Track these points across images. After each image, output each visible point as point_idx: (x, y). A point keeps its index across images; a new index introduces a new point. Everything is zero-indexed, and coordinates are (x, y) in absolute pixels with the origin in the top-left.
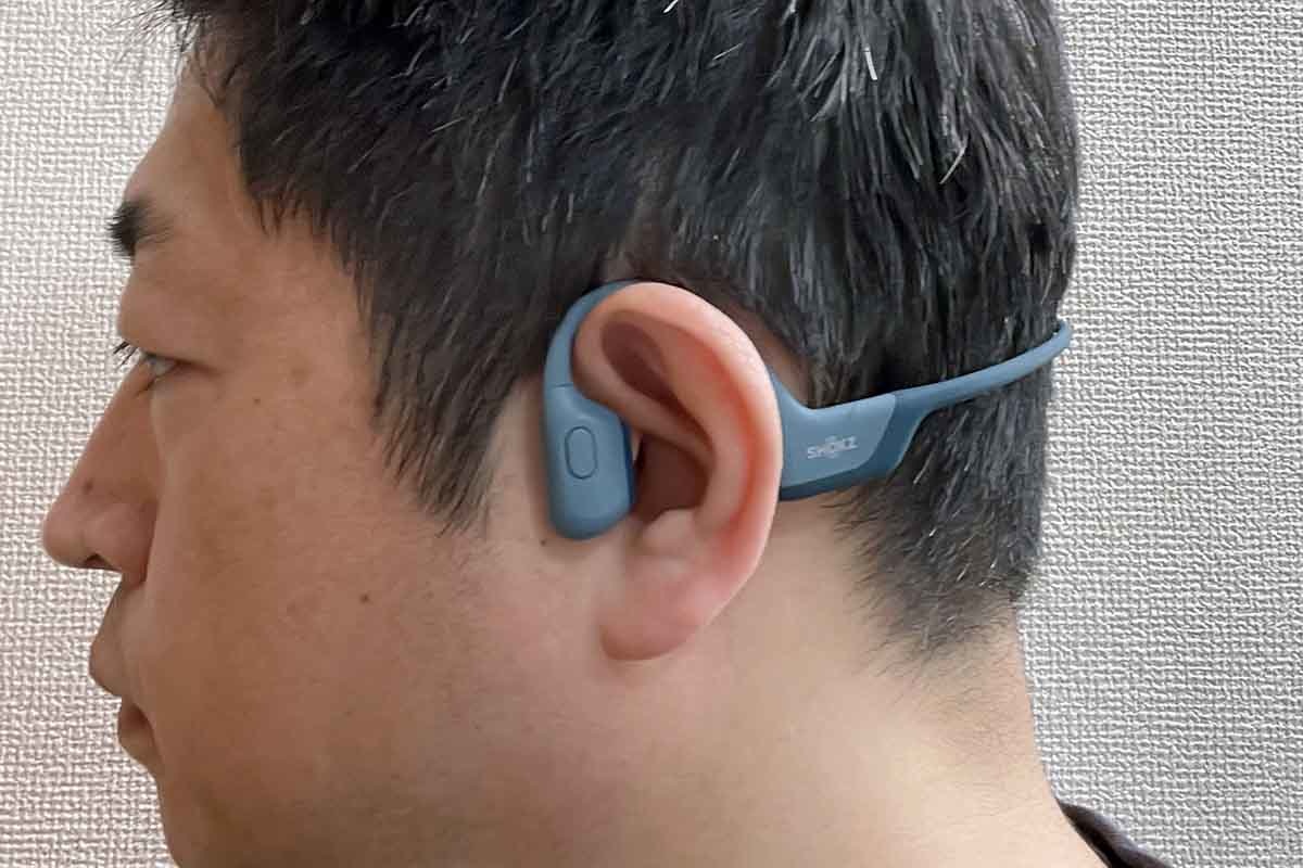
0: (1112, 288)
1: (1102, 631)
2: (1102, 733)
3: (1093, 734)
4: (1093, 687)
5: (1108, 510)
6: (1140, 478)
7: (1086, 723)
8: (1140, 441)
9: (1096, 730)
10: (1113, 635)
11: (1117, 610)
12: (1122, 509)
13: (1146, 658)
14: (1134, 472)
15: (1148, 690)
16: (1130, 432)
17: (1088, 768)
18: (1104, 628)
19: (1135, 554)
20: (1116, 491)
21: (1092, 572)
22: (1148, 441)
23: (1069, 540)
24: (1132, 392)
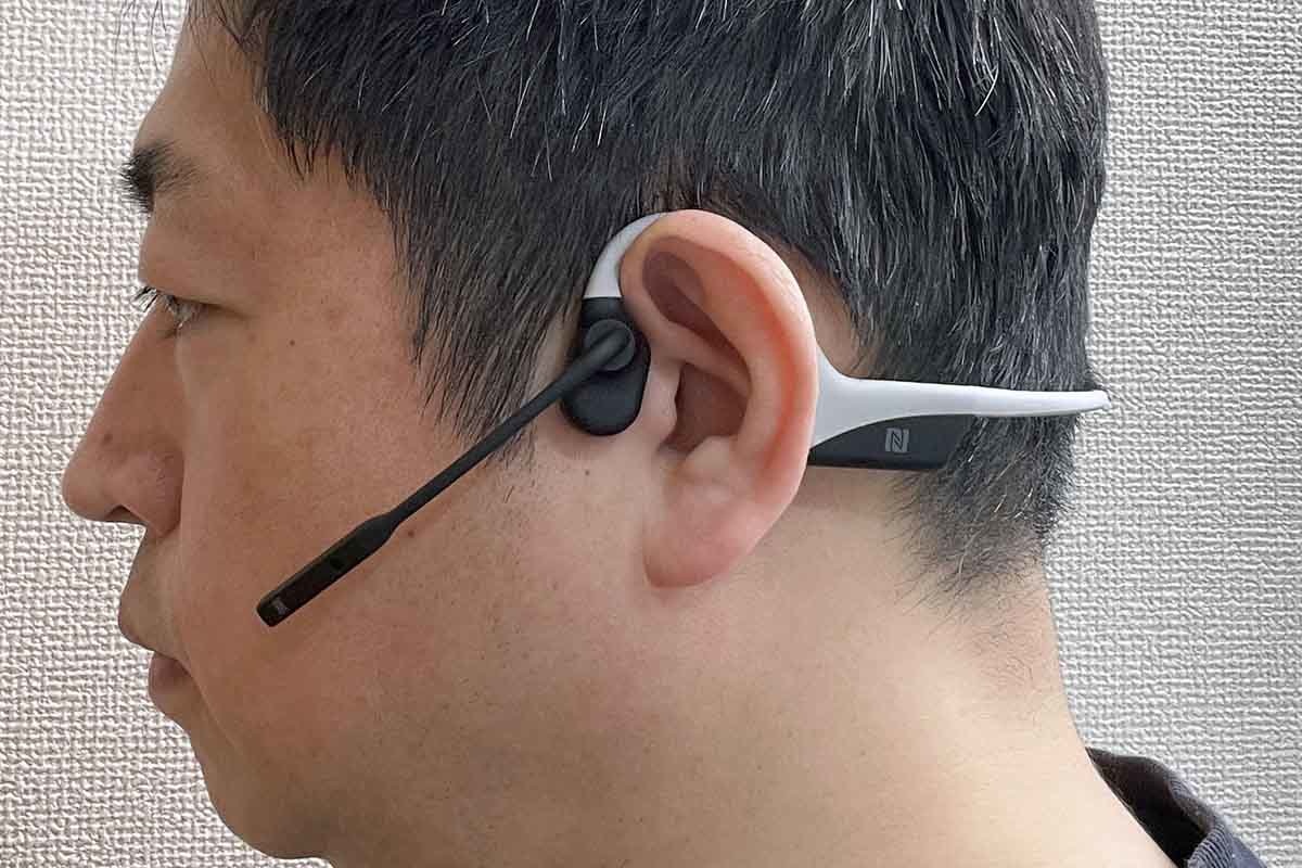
0: (1211, 100)
1: (1194, 448)
2: (1192, 550)
3: (1184, 550)
4: (1184, 504)
5: (1201, 326)
6: (1235, 294)
7: (1176, 539)
8: (1236, 257)
9: (1186, 547)
10: (1205, 452)
11: (1209, 427)
12: (1216, 325)
13: (1237, 475)
14: (1229, 289)
15: (1237, 507)
16: (1226, 247)
17: (1177, 585)
18: (1196, 445)
19: (1228, 371)
20: (1210, 307)
21: (1184, 390)
22: (1244, 256)
23: (1162, 357)
24: (1229, 206)
